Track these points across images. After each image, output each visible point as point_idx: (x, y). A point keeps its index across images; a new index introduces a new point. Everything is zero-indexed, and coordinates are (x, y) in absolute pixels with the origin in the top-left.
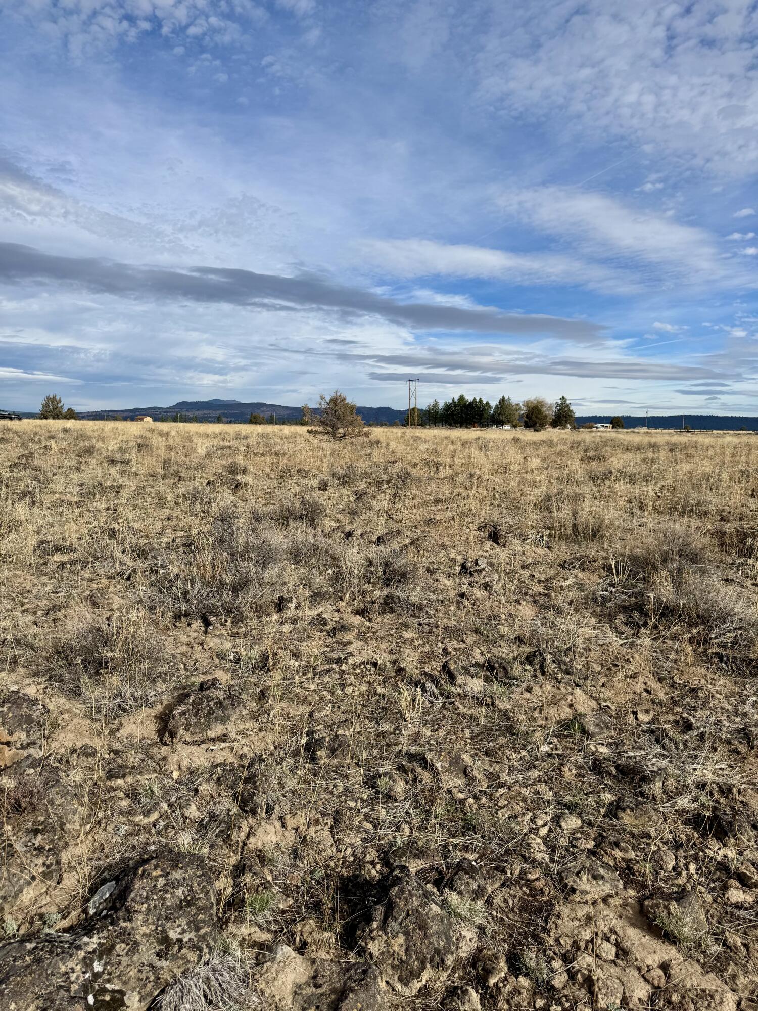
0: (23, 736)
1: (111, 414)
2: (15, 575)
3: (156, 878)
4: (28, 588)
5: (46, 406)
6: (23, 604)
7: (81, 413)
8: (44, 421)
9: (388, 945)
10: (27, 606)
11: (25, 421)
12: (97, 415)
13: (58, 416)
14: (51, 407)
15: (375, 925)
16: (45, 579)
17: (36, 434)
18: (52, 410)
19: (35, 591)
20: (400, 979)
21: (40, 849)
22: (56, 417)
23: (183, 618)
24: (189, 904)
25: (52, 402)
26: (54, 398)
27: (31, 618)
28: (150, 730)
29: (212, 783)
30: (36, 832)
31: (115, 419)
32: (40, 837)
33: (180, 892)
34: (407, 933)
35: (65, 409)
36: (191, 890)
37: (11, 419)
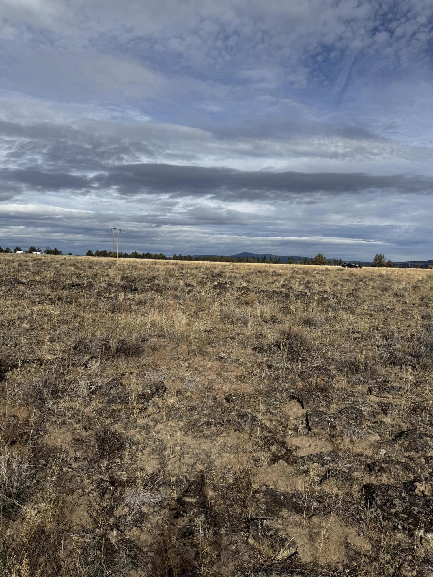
0: (327, 379)
1: (413, 263)
2: (337, 339)
3: (349, 410)
4: (341, 344)
5: (375, 260)
6: (337, 349)
7: (396, 263)
8: (374, 268)
9: (404, 442)
10: (339, 350)
11: (364, 268)
12: (405, 264)
13: (381, 265)
14: (378, 261)
15: (402, 438)
16: (347, 342)
17: (365, 277)
18: (379, 262)
19: (343, 346)
20: (405, 451)
21: (326, 400)
22: (380, 266)
23: (392, 364)
24: (356, 418)
25: (379, 258)
26: (381, 255)
27: (339, 354)
28: (365, 390)
29: (377, 405)
30: (325, 396)
31: (415, 267)
32: (326, 398)
33: (354, 415)
34: (410, 441)
35: (386, 261)
36: (357, 416)
37: (356, 267)
